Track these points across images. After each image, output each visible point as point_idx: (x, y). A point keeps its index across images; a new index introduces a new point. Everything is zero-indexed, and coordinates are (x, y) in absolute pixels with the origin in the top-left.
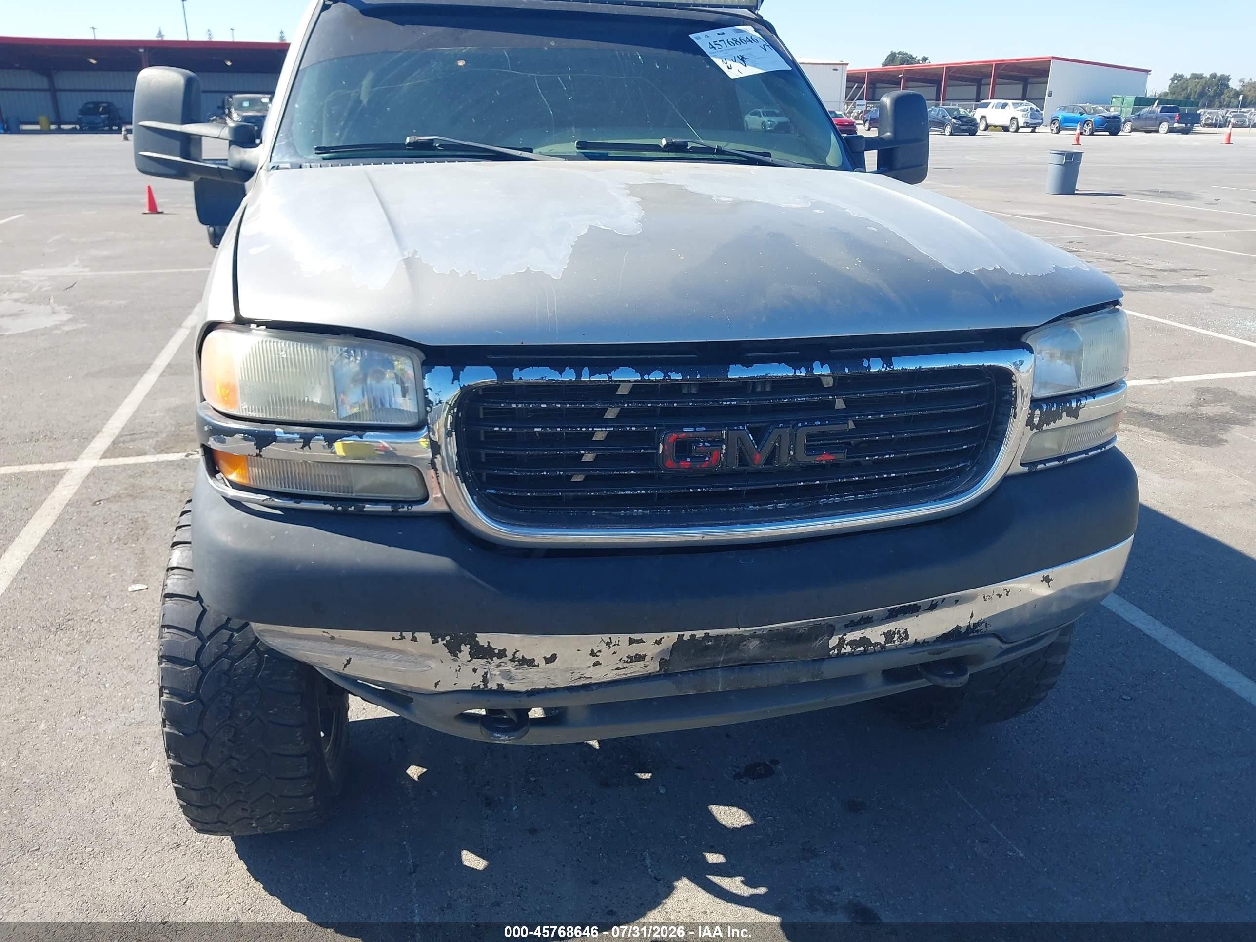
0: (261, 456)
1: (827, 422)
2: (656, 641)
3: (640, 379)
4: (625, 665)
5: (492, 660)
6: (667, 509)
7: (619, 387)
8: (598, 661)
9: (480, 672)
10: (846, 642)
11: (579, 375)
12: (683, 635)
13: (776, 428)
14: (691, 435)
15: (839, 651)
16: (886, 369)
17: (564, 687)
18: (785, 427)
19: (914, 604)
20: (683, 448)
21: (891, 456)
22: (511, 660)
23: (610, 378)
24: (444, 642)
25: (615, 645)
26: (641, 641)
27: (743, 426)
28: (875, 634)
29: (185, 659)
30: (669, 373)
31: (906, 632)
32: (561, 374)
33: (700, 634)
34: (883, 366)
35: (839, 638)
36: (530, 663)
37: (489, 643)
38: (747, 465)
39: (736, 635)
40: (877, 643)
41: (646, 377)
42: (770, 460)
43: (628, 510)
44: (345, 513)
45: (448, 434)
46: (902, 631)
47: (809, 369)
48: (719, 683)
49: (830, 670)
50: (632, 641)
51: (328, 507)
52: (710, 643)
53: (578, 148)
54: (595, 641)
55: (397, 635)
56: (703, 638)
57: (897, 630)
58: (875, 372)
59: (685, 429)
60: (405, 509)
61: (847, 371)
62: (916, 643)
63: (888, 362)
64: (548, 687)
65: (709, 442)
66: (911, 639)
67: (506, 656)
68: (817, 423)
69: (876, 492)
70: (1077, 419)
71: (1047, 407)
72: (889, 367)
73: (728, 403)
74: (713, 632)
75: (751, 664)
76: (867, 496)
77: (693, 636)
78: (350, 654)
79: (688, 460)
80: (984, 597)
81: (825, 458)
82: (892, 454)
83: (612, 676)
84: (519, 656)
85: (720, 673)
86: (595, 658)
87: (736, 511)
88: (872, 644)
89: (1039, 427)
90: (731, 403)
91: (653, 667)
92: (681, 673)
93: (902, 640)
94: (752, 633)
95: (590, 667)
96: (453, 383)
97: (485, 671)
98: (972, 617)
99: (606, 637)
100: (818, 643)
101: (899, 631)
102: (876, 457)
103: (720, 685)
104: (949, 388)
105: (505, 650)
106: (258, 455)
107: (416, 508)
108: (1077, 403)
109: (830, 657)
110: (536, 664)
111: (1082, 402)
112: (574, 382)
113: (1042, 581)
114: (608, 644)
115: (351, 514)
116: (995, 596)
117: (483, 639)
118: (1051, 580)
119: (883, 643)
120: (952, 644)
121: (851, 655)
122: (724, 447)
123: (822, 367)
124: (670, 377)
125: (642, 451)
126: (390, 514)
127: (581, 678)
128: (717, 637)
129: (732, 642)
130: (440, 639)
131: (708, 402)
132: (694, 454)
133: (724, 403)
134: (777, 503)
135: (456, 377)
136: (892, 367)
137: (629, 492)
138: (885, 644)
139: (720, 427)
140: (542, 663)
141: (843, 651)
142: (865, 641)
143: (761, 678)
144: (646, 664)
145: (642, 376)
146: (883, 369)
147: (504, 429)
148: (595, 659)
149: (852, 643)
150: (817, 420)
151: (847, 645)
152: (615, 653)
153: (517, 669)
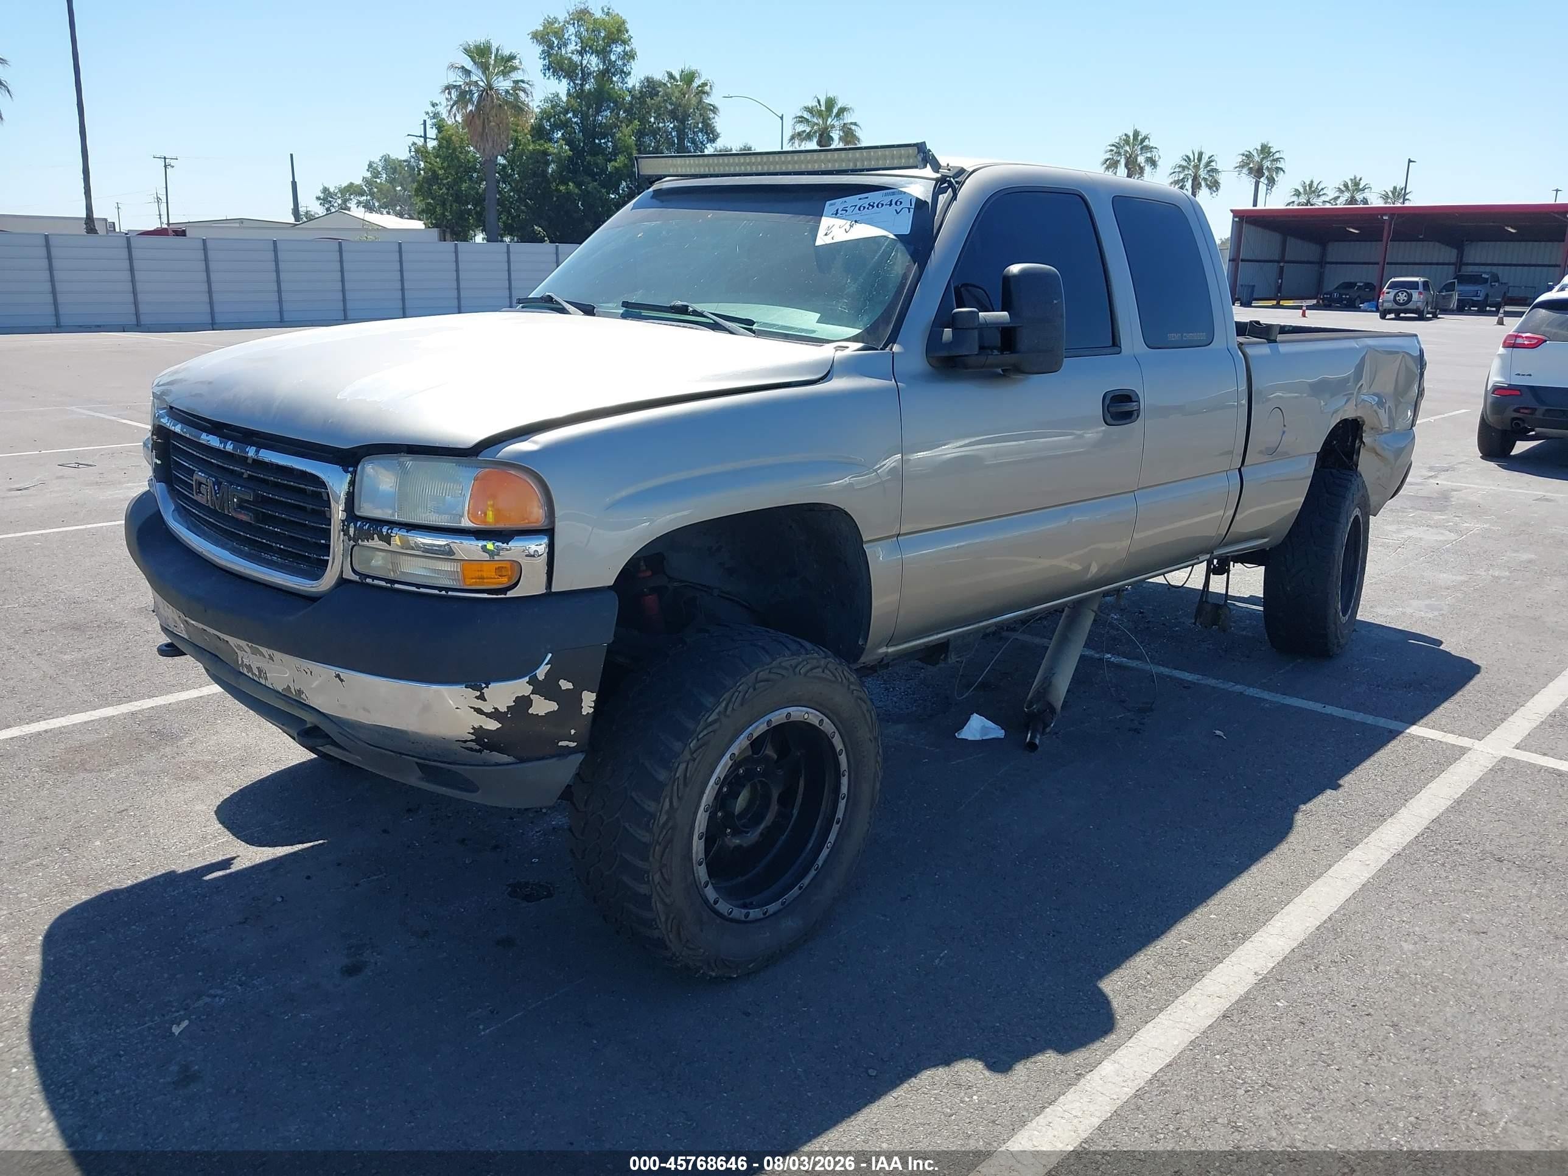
34: (254, 454)
42: (222, 507)
47: (225, 445)
53: (623, 307)
63: (257, 451)
71: (361, 525)
72: (257, 455)
89: (355, 540)
98: (293, 682)
108: (388, 530)
123: (230, 445)
132: (201, 491)
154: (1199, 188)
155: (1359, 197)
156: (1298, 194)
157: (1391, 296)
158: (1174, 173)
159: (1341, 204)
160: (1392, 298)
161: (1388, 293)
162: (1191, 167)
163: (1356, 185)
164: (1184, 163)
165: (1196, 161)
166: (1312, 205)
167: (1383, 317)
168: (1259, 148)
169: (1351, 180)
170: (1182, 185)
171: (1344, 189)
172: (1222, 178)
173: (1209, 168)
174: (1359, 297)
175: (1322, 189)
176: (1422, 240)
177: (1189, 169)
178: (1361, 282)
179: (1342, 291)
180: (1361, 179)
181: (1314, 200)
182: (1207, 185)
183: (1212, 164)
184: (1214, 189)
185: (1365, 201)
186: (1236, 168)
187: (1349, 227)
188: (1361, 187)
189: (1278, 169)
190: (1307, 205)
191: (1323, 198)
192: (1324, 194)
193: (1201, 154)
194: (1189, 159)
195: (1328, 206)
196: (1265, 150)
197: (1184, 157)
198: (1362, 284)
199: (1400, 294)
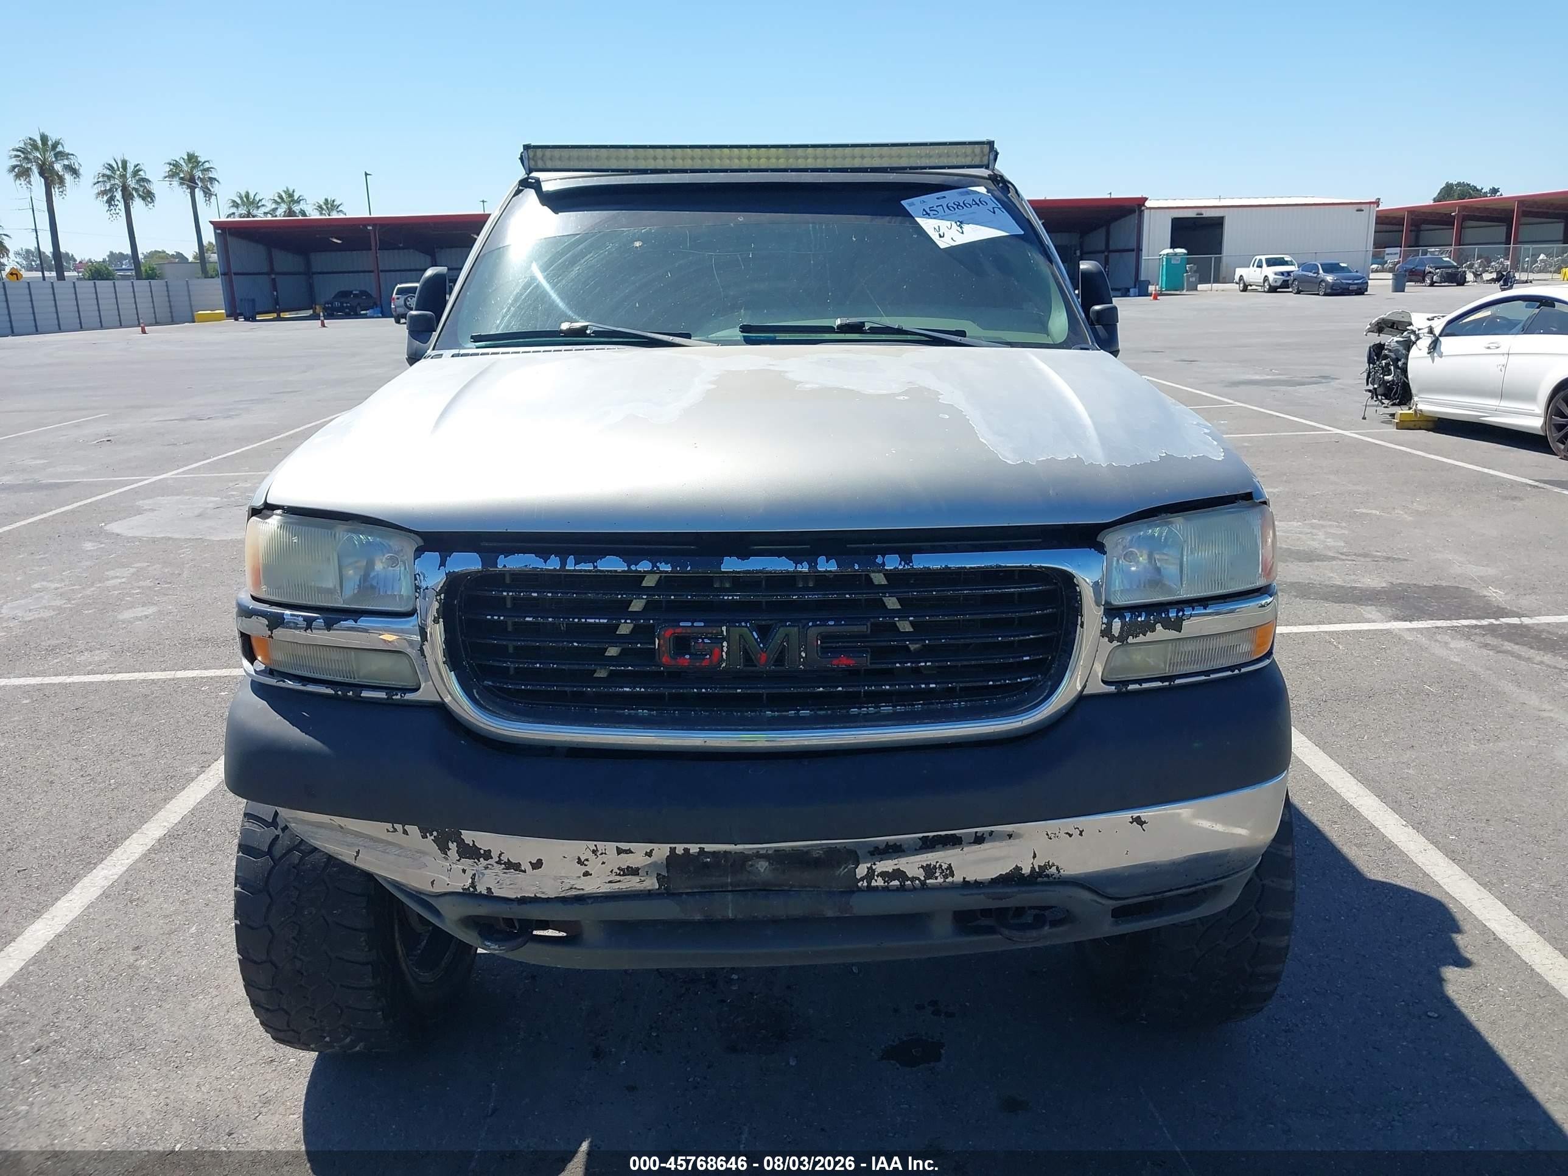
0: (272, 638)
1: (843, 622)
2: (646, 852)
3: (626, 569)
4: (618, 878)
5: (479, 861)
6: (675, 710)
7: (644, 579)
8: (587, 871)
9: (469, 873)
10: (876, 873)
11: (564, 563)
12: (675, 848)
13: (782, 626)
14: (689, 631)
15: (869, 883)
16: (904, 566)
17: (556, 897)
18: (793, 626)
19: (952, 835)
20: (682, 644)
21: (928, 664)
22: (497, 862)
23: (595, 567)
24: (433, 837)
25: (602, 854)
26: (629, 852)
27: (746, 623)
28: (912, 866)
29: (259, 849)
30: (658, 564)
31: (950, 867)
32: (545, 562)
33: (694, 848)
34: (900, 564)
35: (868, 868)
36: (517, 867)
37: (473, 841)
38: (756, 666)
39: (735, 853)
40: (913, 879)
41: (633, 568)
42: (779, 661)
43: (633, 709)
44: (345, 699)
45: (436, 621)
46: (944, 866)
47: (813, 564)
48: (729, 908)
49: (861, 906)
50: (620, 851)
51: (330, 691)
52: (709, 860)
53: (742, 332)
54: (581, 848)
55: (389, 826)
56: (698, 853)
57: (938, 864)
58: (891, 570)
59: (681, 624)
60: (398, 697)
61: (857, 567)
62: (966, 884)
63: (907, 559)
64: (538, 895)
65: (709, 639)
66: (958, 878)
67: (492, 858)
68: (831, 623)
69: (920, 704)
70: (1180, 632)
71: (1132, 617)
72: (908, 564)
73: (730, 598)
74: (709, 848)
75: (765, 889)
76: (909, 708)
77: (686, 850)
78: (358, 845)
79: (687, 657)
80: (1047, 834)
81: (844, 662)
82: (929, 662)
83: (606, 888)
84: (504, 859)
85: (730, 896)
86: (583, 867)
87: (752, 716)
88: (908, 879)
89: (1122, 639)
90: (733, 598)
91: (651, 883)
92: (687, 894)
93: (946, 877)
94: (755, 851)
95: (580, 877)
96: (439, 569)
97: (474, 872)
98: (1035, 856)
99: (591, 845)
100: (842, 871)
101: (941, 866)
102: (909, 664)
103: (730, 911)
104: (995, 590)
105: (490, 851)
106: (270, 637)
107: (409, 696)
108: (1178, 613)
109: (860, 890)
110: (523, 869)
111: (1185, 613)
112: (558, 571)
113: (1132, 823)
114: (594, 852)
115: (349, 699)
116: (1062, 835)
117: (468, 836)
118: (1145, 822)
119: (923, 879)
120: (1016, 890)
121: (886, 889)
122: (725, 644)
123: (827, 562)
124: (658, 568)
125: (639, 645)
126: (384, 701)
127: (571, 888)
128: (714, 854)
129: (734, 861)
130: (428, 835)
131: (708, 596)
132: (692, 651)
133: (726, 598)
134: (799, 710)
135: (443, 564)
136: (911, 564)
137: (628, 689)
138: (925, 880)
139: (722, 622)
140: (529, 868)
141: (874, 883)
142: (898, 874)
143: (777, 907)
144: (643, 879)
145: (629, 566)
146: (901, 567)
147: (496, 618)
148: (584, 869)
149: (883, 875)
150: (832, 619)
151: (877, 876)
152: (604, 863)
153: (505, 873)
154: (132, 199)
155: (296, 208)
156: (235, 205)
157: (401, 302)
158: (98, 182)
159: (280, 214)
160: (403, 303)
161: (398, 299)
162: (116, 177)
163: (290, 198)
164: (108, 172)
165: (121, 170)
166: (253, 217)
167: (398, 322)
168: (186, 158)
169: (284, 191)
170: (112, 196)
171: (279, 200)
172: (155, 188)
173: (137, 178)
174: (359, 304)
175: (260, 200)
176: (403, 248)
177: (114, 178)
178: (356, 290)
179: (343, 300)
180: (293, 192)
181: (254, 212)
182: (140, 196)
183: (140, 173)
184: (149, 200)
185: (303, 213)
186: (166, 177)
187: (332, 237)
188: (296, 198)
189: (212, 180)
190: (248, 217)
191: (263, 210)
192: (263, 205)
193: (125, 164)
194: (113, 168)
195: (269, 217)
196: (192, 158)
197: (106, 165)
198: (357, 292)
199: (409, 299)
